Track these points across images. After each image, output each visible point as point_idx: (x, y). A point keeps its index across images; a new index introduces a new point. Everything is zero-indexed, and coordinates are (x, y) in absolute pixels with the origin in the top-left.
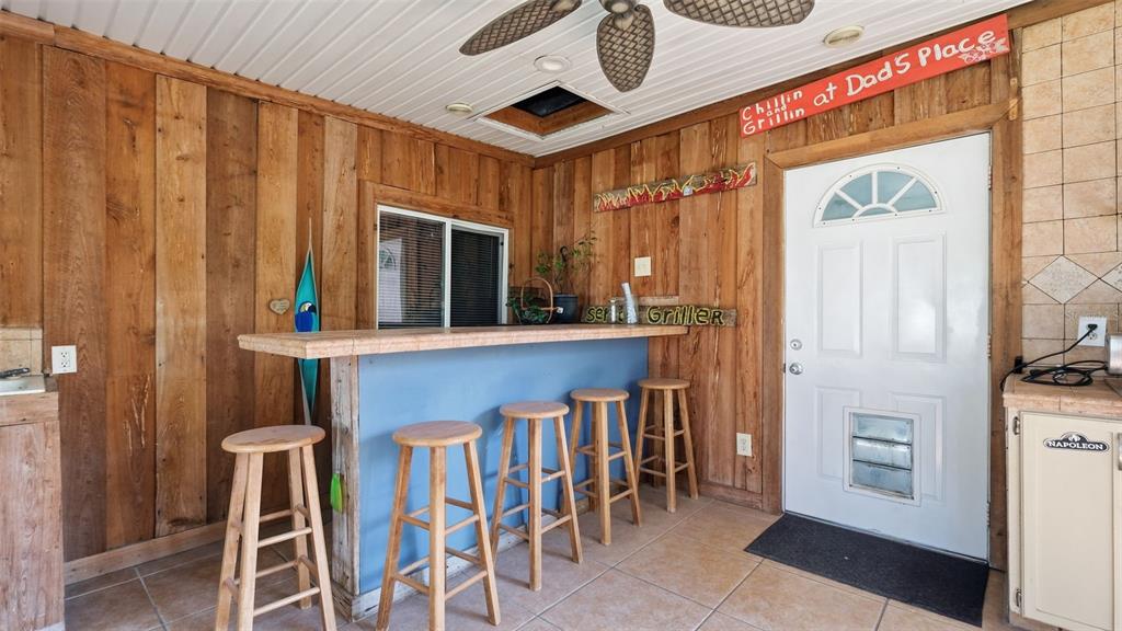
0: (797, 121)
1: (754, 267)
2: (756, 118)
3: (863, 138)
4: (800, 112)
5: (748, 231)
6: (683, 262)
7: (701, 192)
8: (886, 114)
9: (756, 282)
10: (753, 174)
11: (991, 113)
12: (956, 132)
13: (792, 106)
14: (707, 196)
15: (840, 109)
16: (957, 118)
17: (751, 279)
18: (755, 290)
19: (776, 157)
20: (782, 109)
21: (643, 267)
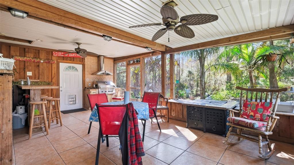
0: (62, 57)
1: (55, 76)
2: (56, 54)
3: (71, 62)
4: (63, 56)
5: (54, 71)
6: (40, 74)
7: (45, 62)
8: (73, 59)
9: (55, 78)
10: (55, 62)
11: (83, 63)
12: (80, 64)
13: (62, 54)
14: (45, 63)
15: (68, 57)
16: (80, 63)
17: (54, 78)
18: (55, 79)
19: (59, 61)
20: (60, 54)
21: (29, 74)
